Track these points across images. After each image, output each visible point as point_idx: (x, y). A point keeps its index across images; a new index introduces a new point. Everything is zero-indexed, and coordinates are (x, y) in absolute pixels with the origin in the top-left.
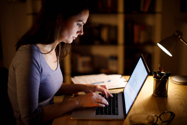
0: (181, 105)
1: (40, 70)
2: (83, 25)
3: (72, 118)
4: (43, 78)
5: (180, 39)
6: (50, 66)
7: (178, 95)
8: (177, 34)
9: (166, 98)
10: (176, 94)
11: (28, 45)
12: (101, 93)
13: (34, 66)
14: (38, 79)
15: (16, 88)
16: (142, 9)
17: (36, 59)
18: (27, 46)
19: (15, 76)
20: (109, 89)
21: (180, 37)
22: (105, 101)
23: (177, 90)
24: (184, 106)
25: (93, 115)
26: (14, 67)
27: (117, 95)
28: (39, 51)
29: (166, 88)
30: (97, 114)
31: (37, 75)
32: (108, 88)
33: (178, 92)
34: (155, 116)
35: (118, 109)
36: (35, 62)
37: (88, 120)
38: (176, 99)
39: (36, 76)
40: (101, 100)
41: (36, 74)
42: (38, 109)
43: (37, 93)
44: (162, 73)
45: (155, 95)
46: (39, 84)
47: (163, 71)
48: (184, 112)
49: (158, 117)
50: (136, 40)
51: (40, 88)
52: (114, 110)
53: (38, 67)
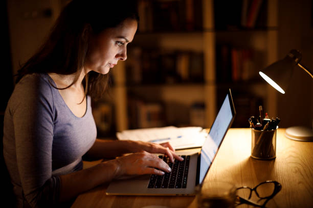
0: (296, 172)
1: (54, 115)
2: (126, 44)
3: (107, 194)
4: (58, 129)
5: (297, 64)
6: (71, 110)
7: (294, 157)
8: (291, 55)
9: (272, 162)
10: (290, 156)
11: (33, 74)
12: (163, 155)
13: (43, 108)
14: (49, 129)
15: (15, 145)
16: (244, 23)
17: (46, 97)
18: (31, 76)
19: (13, 125)
20: (176, 150)
21: (297, 60)
22: (164, 165)
23: (293, 149)
24: (301, 174)
25: (143, 187)
26: (11, 109)
27: (189, 158)
28: (51, 84)
29: (272, 145)
30: (150, 186)
31: (49, 123)
32: (174, 148)
33: (294, 152)
34: (248, 188)
35: (187, 180)
36: (44, 102)
37: (135, 197)
38: (290, 163)
39: (47, 125)
40: (158, 163)
41: (46, 121)
42: (52, 179)
43: (50, 153)
44: (265, 119)
45: (254, 157)
46: (52, 137)
47: (268, 116)
48: (300, 183)
49: (251, 190)
50: (236, 75)
51: (53, 145)
52: (179, 181)
53: (50, 110)
